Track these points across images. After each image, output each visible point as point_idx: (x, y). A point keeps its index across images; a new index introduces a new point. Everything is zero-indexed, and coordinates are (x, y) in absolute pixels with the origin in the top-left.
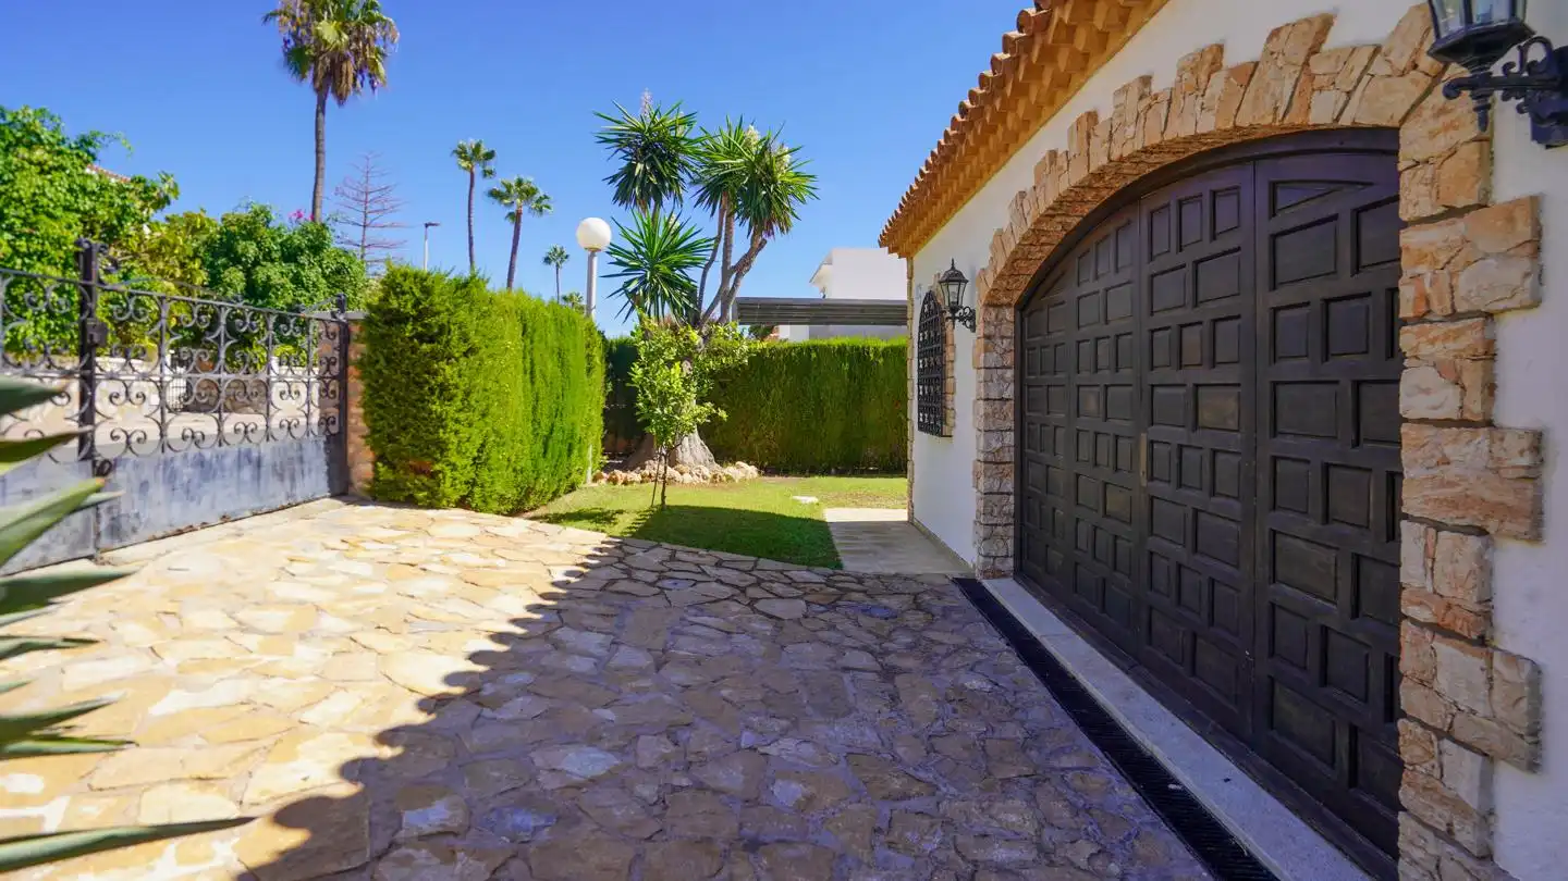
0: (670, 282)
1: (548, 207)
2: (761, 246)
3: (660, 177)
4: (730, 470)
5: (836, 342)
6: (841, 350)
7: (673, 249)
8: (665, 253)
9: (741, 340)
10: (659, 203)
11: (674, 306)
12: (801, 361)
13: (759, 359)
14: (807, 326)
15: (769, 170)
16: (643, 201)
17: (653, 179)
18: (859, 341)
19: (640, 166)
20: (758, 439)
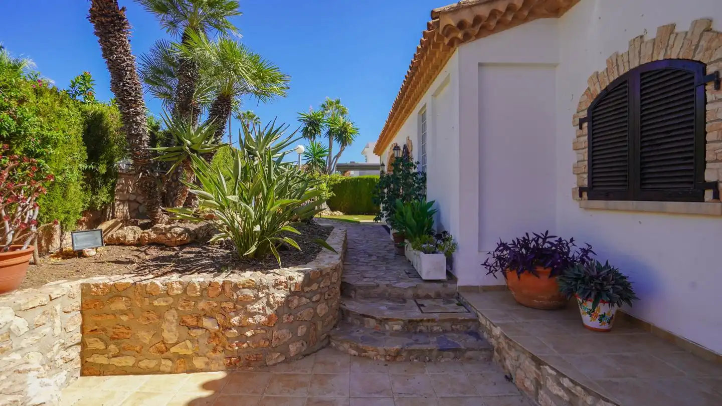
0: (319, 161)
1: (260, 123)
2: (343, 150)
3: (315, 131)
4: (335, 213)
5: (365, 177)
6: (367, 179)
7: (320, 152)
8: (318, 153)
9: (338, 176)
10: (314, 138)
11: (320, 167)
12: (355, 182)
13: (343, 182)
14: (358, 171)
15: (346, 129)
16: (310, 137)
17: (313, 131)
18: (372, 176)
19: (309, 128)
20: (343, 205)
